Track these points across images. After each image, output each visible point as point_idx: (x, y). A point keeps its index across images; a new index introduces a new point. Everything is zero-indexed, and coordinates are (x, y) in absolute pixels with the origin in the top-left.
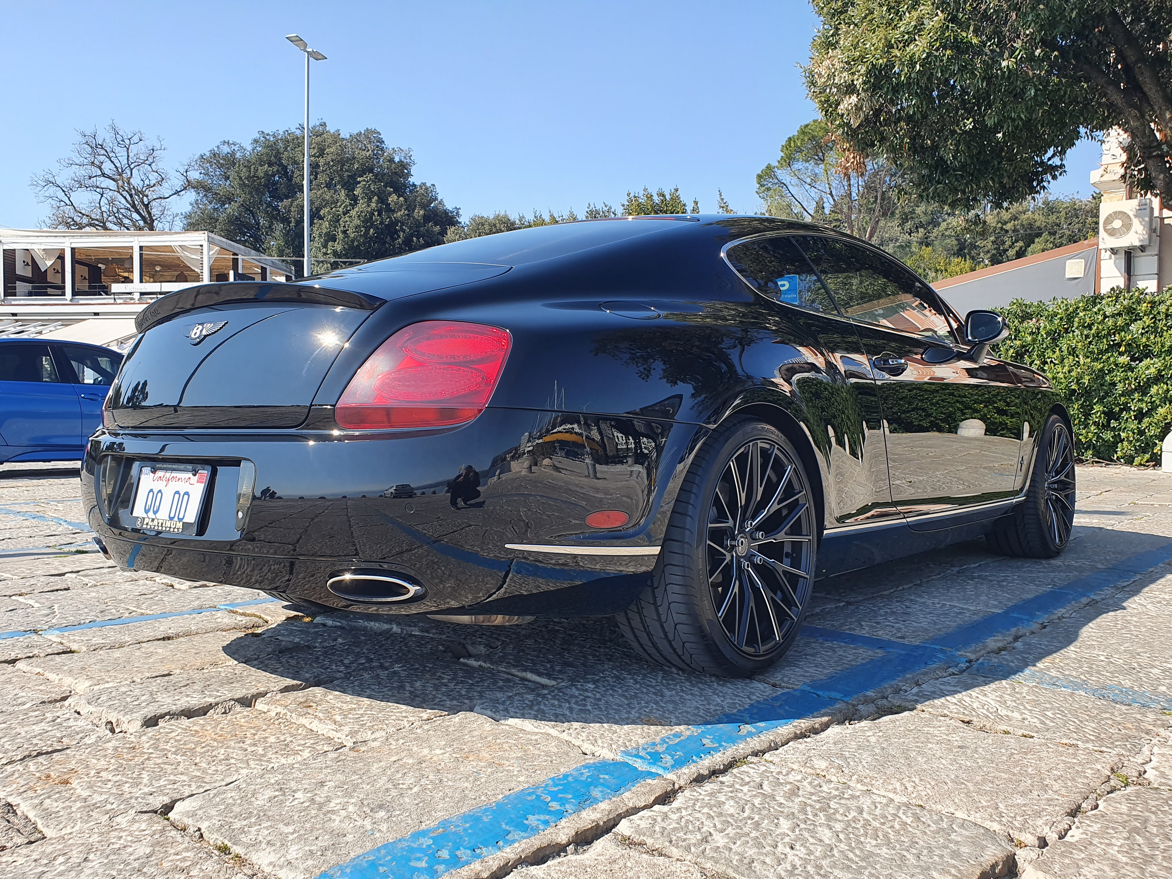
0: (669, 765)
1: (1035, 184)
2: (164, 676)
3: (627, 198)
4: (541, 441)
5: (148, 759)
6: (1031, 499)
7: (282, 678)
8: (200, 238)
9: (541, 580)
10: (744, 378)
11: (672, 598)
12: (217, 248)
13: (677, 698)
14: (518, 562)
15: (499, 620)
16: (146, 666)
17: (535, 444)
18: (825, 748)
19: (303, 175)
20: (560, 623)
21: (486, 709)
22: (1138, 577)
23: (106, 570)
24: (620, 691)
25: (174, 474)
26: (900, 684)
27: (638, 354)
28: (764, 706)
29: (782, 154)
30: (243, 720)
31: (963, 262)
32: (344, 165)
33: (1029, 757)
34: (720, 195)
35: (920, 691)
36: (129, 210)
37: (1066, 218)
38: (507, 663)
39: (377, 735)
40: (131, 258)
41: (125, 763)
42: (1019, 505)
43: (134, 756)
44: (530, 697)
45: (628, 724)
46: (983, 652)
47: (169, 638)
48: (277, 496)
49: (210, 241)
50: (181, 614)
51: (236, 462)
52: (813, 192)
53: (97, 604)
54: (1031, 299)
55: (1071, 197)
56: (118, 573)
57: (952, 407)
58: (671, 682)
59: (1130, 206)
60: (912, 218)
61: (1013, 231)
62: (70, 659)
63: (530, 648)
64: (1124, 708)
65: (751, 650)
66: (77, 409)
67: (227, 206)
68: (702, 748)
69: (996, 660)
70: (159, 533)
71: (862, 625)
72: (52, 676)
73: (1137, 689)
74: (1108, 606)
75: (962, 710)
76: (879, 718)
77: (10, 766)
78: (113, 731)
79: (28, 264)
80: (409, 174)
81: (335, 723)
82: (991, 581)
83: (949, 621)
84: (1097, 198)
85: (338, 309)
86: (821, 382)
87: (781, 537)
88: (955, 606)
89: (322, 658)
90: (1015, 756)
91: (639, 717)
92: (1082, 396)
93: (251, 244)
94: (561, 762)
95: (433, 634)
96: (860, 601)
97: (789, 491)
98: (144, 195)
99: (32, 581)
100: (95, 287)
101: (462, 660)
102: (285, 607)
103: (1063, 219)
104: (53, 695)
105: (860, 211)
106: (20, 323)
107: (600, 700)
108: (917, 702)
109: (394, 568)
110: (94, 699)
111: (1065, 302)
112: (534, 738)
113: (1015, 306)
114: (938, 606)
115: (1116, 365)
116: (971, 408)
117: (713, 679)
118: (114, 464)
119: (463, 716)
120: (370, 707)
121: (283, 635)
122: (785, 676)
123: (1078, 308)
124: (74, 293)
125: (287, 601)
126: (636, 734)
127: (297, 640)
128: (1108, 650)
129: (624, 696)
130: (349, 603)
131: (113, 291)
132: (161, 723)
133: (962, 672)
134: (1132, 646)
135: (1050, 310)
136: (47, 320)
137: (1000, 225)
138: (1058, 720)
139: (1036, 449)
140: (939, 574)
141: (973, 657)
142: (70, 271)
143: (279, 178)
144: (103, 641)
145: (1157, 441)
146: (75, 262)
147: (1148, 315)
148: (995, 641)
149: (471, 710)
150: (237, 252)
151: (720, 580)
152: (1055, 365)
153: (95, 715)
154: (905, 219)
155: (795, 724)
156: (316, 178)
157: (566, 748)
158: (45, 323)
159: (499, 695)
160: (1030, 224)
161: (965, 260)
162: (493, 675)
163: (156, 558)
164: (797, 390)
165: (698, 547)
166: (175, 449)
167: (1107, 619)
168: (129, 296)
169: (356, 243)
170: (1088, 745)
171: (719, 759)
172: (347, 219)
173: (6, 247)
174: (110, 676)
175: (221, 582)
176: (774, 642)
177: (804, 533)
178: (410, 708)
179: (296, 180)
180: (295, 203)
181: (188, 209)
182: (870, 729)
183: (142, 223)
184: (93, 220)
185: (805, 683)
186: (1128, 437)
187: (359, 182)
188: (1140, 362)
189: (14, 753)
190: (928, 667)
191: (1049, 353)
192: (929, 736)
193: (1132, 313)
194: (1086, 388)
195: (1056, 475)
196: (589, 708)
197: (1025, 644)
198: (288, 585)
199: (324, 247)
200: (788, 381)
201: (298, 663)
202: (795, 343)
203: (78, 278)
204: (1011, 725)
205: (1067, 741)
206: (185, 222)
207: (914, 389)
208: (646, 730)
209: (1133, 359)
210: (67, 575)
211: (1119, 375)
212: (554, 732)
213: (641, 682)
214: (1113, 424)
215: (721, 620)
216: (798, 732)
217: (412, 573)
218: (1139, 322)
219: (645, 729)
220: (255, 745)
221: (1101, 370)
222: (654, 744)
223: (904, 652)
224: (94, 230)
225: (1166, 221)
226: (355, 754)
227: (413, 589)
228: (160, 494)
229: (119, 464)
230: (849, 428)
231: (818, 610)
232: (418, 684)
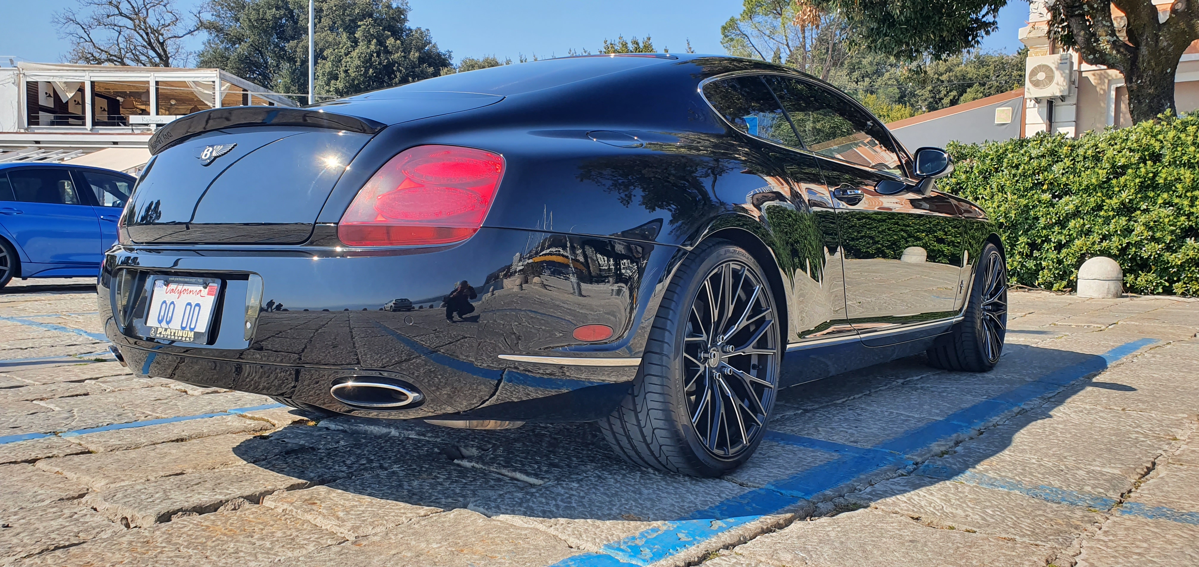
0: (648, 557)
1: (970, 38)
2: (177, 475)
3: (604, 45)
4: (531, 261)
5: (161, 552)
6: (968, 319)
7: (288, 477)
8: (211, 75)
9: (530, 388)
10: (717, 205)
11: (651, 405)
12: (228, 84)
13: (654, 496)
14: (509, 372)
15: (491, 424)
16: (161, 466)
17: (526, 263)
18: (789, 542)
19: (308, 18)
20: (546, 428)
21: (479, 506)
22: (1061, 389)
23: (123, 377)
24: (602, 489)
25: (186, 287)
26: (855, 484)
27: (620, 181)
28: (733, 504)
29: (745, 8)
30: (252, 516)
31: (903, 109)
32: (346, 10)
33: (973, 550)
34: (688, 44)
35: (874, 491)
36: (146, 47)
37: (994, 71)
38: (497, 464)
39: (378, 530)
40: (148, 92)
41: (139, 556)
42: (959, 323)
43: (147, 550)
44: (520, 495)
45: (609, 519)
46: (928, 455)
47: (182, 440)
48: (283, 308)
49: (222, 78)
50: (194, 417)
51: (244, 276)
52: (772, 43)
53: (115, 408)
54: (966, 141)
55: (999, 52)
56: (135, 380)
57: (896, 235)
58: (648, 481)
59: (1052, 60)
60: (859, 68)
61: (948, 82)
62: (88, 459)
63: (519, 450)
64: (1055, 506)
65: (721, 452)
66: (95, 229)
67: (237, 46)
68: (678, 541)
69: (940, 463)
70: (173, 342)
71: (819, 431)
72: (70, 475)
73: (1065, 489)
74: (1037, 414)
75: (911, 507)
76: (837, 514)
77: (28, 559)
78: (128, 526)
79: (50, 96)
80: (405, 20)
81: (338, 518)
82: (933, 392)
83: (897, 428)
84: (1024, 53)
85: (341, 133)
86: (785, 210)
87: (749, 350)
88: (902, 414)
89: (325, 459)
90: (960, 549)
91: (620, 514)
92: (1009, 229)
93: (260, 82)
94: (549, 555)
95: (429, 437)
96: (816, 409)
97: (757, 308)
98: (159, 34)
99: (53, 387)
100: (114, 118)
101: (456, 461)
102: (291, 412)
103: (992, 72)
104: (71, 492)
105: (813, 61)
106: (43, 150)
107: (583, 497)
108: (871, 500)
109: (393, 376)
110: (111, 496)
111: (996, 145)
112: (523, 532)
113: (951, 148)
114: (886, 413)
115: (1040, 202)
116: (914, 237)
117: (687, 478)
118: (129, 277)
119: (458, 512)
120: (371, 504)
121: (290, 438)
122: (751, 476)
123: (1007, 150)
124: (95, 123)
125: (293, 406)
126: (618, 529)
127: (302, 442)
128: (1039, 454)
129: (605, 494)
130: (352, 408)
131: (131, 122)
132: (174, 519)
133: (909, 473)
134: (1060, 450)
135: (983, 151)
136: (69, 148)
137: (936, 76)
138: (997, 516)
139: (974, 275)
140: (886, 385)
141: (919, 460)
142: (90, 103)
143: (286, 20)
144: (120, 443)
145: (1073, 270)
146: (95, 94)
147: (1068, 157)
148: (939, 446)
149: (465, 506)
150: (246, 88)
151: (694, 388)
152: (986, 200)
153: (111, 511)
154: (852, 70)
155: (761, 520)
156: (320, 22)
157: (553, 542)
158: (67, 150)
159: (491, 493)
160: (963, 75)
161: (905, 107)
162: (485, 474)
163: (170, 365)
164: (766, 216)
165: (675, 359)
166: (188, 263)
167: (1036, 426)
168: (146, 127)
169: (356, 82)
170: (1024, 539)
171: (694, 552)
172: (349, 59)
173: (29, 80)
174: (126, 475)
175: (231, 388)
176: (741, 446)
177: (770, 346)
178: (409, 506)
179: (301, 23)
180: (300, 45)
181: (201, 48)
182: (829, 525)
183: (157, 60)
184: (111, 55)
185: (769, 483)
186: (1048, 266)
187: (360, 26)
188: (1060, 199)
189: (32, 547)
190: (879, 468)
191: (981, 190)
192: (883, 531)
193: (1055, 155)
194: (1012, 222)
195: (991, 298)
196: (574, 505)
197: (965, 448)
198: (294, 391)
199: (327, 85)
200: (758, 207)
201: (303, 463)
202: (762, 172)
203: (97, 109)
204: (955, 522)
205: (1006, 536)
206: (198, 60)
207: (864, 218)
208: (626, 526)
209: (1054, 197)
210: (86, 381)
211: (1041, 211)
212: (542, 527)
213: (621, 481)
214: (1036, 254)
215: (695, 425)
216: (765, 527)
217: (411, 381)
218: (1060, 163)
219: (625, 524)
220: (263, 539)
221: (1026, 206)
222: (634, 538)
223: (857, 455)
224: (112, 65)
225: (1084, 74)
226: (357, 548)
227: (412, 396)
228: (172, 306)
229: (134, 278)
230: (810, 254)
231: (778, 417)
232: (415, 483)
